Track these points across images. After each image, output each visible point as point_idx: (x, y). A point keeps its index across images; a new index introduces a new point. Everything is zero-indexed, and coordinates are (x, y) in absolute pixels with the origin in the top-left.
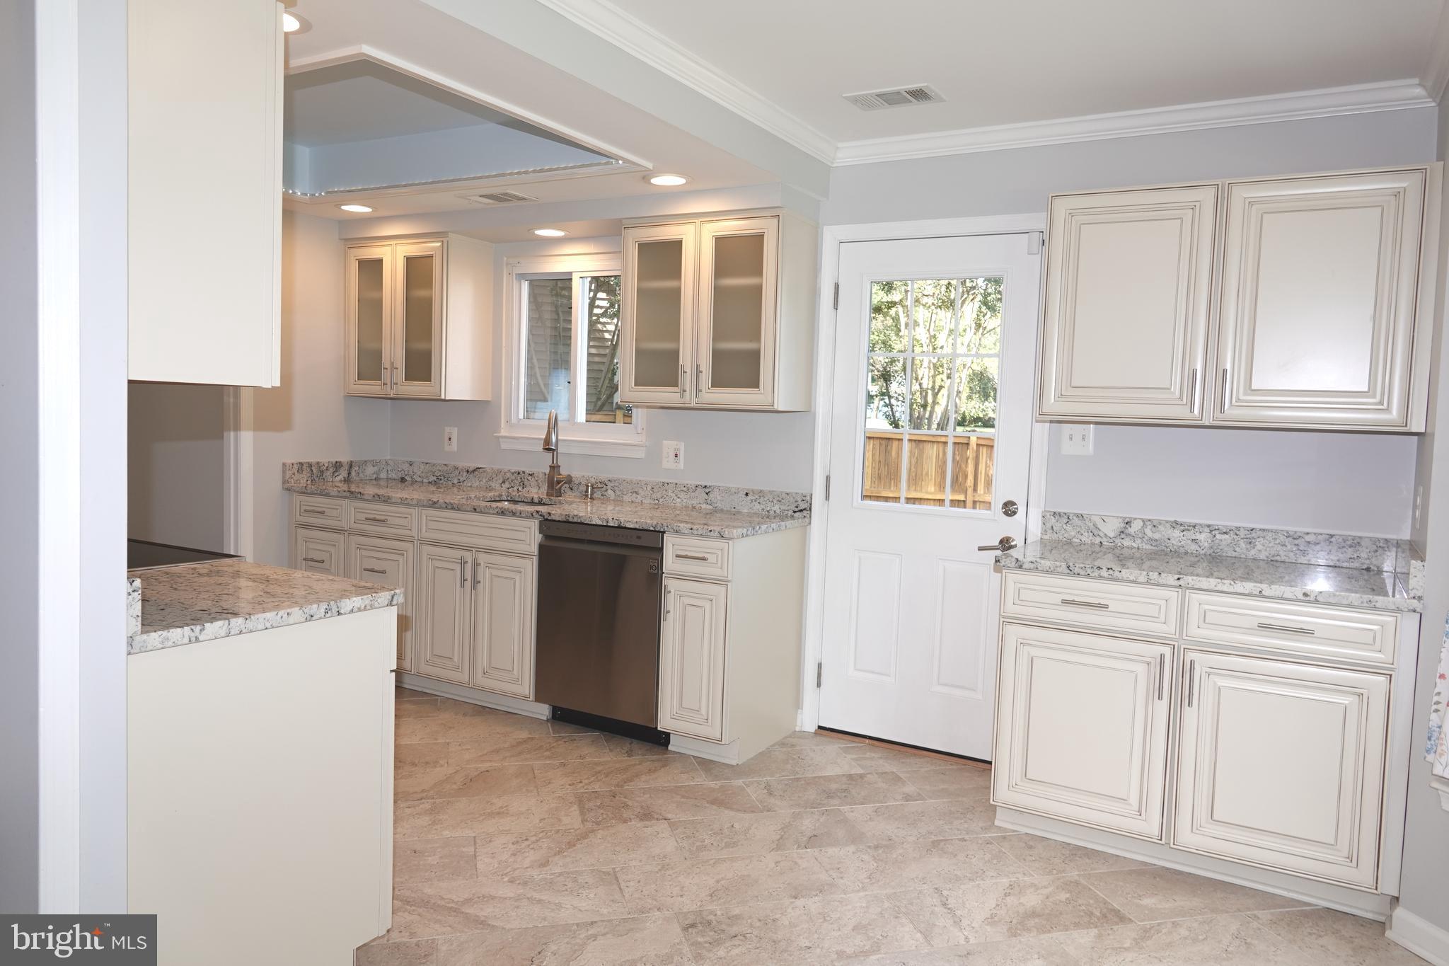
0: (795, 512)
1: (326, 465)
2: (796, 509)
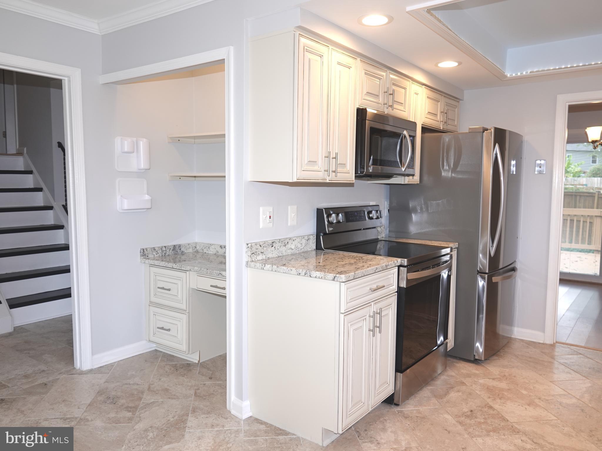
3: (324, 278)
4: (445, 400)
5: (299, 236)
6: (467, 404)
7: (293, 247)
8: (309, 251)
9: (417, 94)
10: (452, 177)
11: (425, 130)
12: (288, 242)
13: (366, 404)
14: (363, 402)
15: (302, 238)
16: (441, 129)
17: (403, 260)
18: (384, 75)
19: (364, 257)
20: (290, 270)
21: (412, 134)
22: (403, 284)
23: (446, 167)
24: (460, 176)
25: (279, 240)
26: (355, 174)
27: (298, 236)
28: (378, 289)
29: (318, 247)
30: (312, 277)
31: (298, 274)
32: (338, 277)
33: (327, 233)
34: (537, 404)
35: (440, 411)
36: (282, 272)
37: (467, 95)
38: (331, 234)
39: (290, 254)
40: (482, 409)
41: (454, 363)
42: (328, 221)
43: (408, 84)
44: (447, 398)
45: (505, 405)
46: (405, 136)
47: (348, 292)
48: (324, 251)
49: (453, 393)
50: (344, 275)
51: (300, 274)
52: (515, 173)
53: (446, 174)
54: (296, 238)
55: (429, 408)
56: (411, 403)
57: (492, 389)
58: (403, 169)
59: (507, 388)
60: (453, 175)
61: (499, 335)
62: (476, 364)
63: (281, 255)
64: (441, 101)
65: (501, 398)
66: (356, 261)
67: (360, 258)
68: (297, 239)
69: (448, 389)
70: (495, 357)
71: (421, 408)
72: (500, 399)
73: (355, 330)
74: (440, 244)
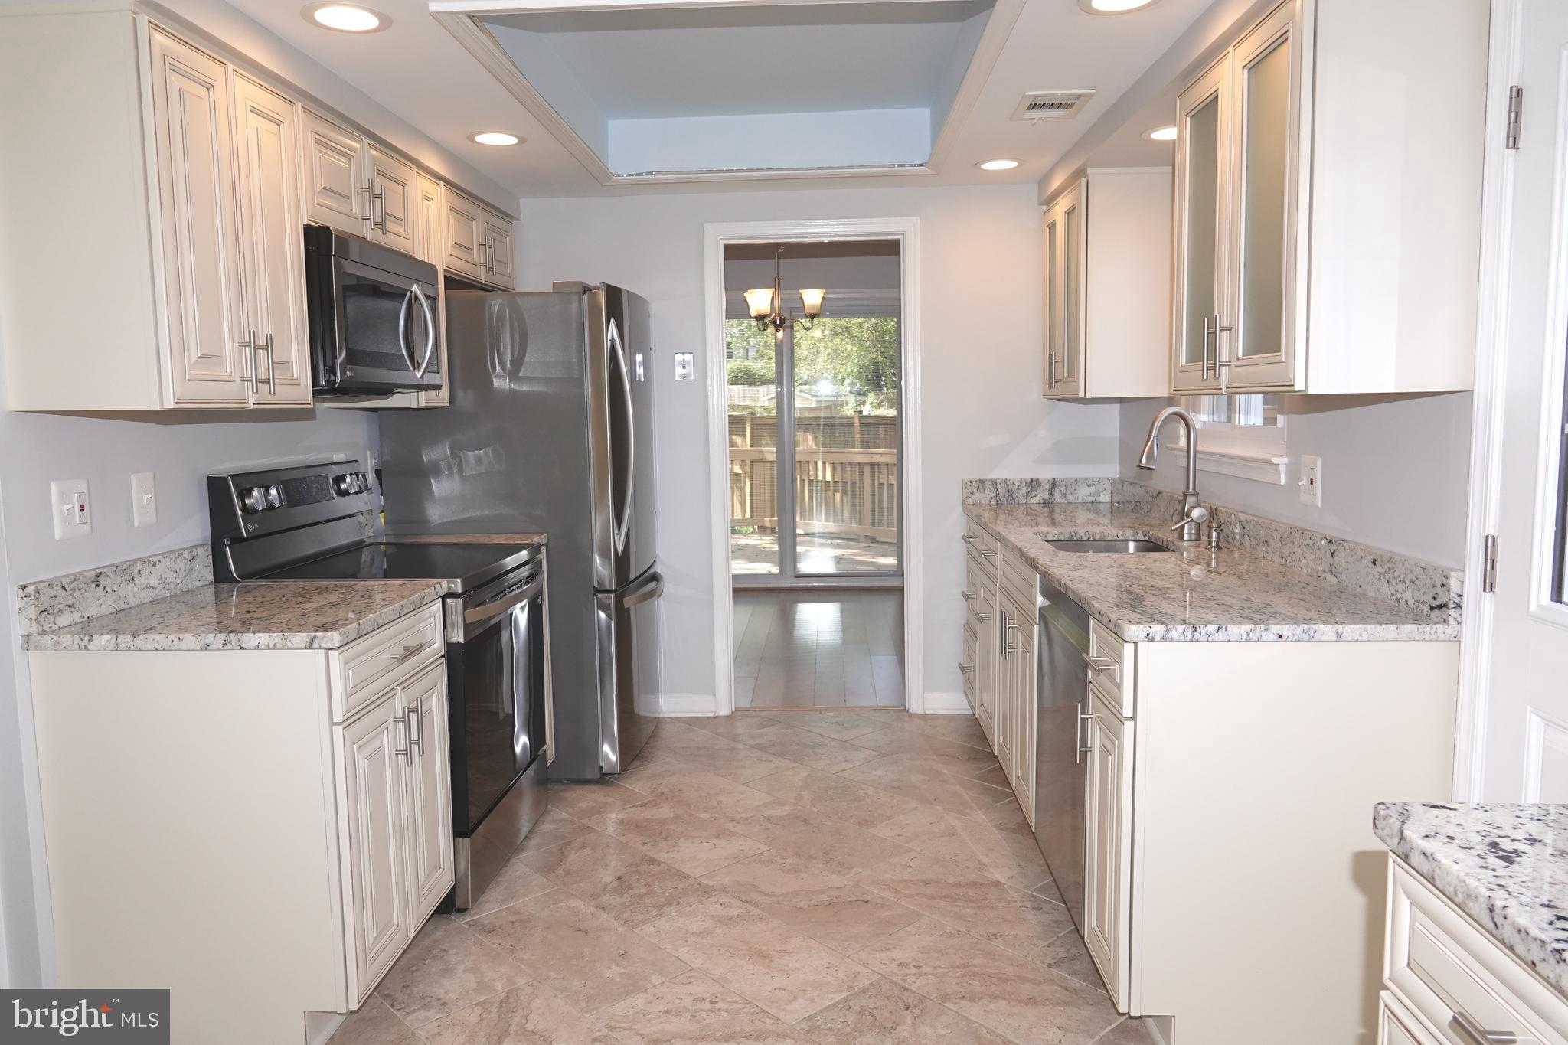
0: (1432, 608)
1: (1017, 483)
2: (1435, 604)
3: (283, 646)
4: (561, 871)
5: (168, 552)
6: (608, 868)
7: (154, 582)
8: (198, 588)
9: (429, 200)
10: (510, 389)
11: (451, 282)
12: (139, 571)
13: (403, 927)
14: (396, 923)
15: (177, 555)
16: (481, 283)
17: (453, 582)
18: (357, 149)
19: (356, 584)
20: (176, 640)
21: (431, 294)
22: (458, 637)
23: (498, 369)
24: (525, 388)
25: (114, 568)
26: (313, 386)
27: (165, 553)
28: (410, 654)
29: (221, 575)
30: (245, 649)
31: (204, 646)
32: (323, 638)
33: (243, 536)
34: (731, 832)
35: (556, 897)
36: (152, 647)
37: (527, 207)
38: (252, 538)
39: (147, 601)
40: (638, 868)
41: (561, 794)
42: (244, 508)
43: (409, 174)
44: (564, 866)
45: (675, 849)
46: (416, 298)
47: (347, 670)
48: (241, 584)
49: (573, 852)
50: (335, 630)
51: (208, 645)
52: (642, 380)
53: (500, 383)
54: (159, 558)
55: (534, 896)
56: (492, 898)
57: (646, 826)
58: (419, 375)
59: (672, 815)
60: (513, 386)
61: (639, 716)
62: (602, 784)
63: (124, 607)
64: (477, 218)
65: (667, 837)
66: (341, 596)
67: (349, 589)
68: (163, 561)
69: (561, 849)
70: (636, 763)
71: (517, 902)
72: (666, 840)
73: (368, 757)
74: (512, 539)
